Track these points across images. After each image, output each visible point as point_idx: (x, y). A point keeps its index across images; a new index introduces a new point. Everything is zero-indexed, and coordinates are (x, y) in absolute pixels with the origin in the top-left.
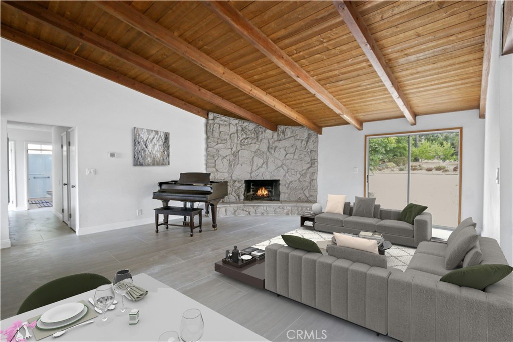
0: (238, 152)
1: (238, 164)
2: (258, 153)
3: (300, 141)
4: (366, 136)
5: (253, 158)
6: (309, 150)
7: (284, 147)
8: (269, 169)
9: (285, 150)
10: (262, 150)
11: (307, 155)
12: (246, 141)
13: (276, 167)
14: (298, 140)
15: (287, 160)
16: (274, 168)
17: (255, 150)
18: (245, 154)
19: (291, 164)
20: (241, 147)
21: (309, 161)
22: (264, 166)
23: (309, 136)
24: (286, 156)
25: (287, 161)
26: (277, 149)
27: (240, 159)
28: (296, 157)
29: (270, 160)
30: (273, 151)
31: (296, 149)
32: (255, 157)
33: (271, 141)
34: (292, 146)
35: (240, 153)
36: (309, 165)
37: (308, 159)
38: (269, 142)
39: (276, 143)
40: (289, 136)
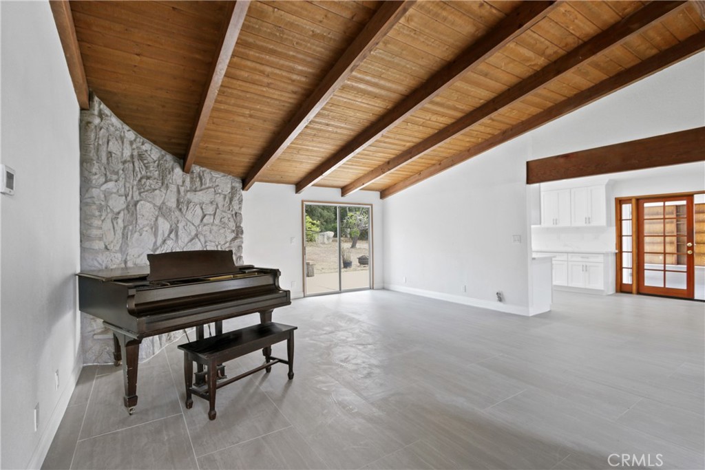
0: (136, 205)
1: (135, 232)
2: (162, 211)
3: (222, 196)
4: (303, 202)
5: (157, 219)
6: (234, 212)
7: (200, 204)
8: (180, 241)
9: (202, 209)
10: (169, 204)
11: (232, 220)
12: (148, 182)
13: (190, 237)
14: (219, 194)
15: (205, 225)
16: (187, 240)
17: (158, 203)
18: (146, 210)
19: (210, 232)
20: (140, 193)
21: (234, 228)
22: (173, 236)
23: (233, 190)
24: (205, 220)
25: (204, 228)
26: (191, 205)
27: (139, 222)
28: (217, 221)
29: (180, 226)
30: (185, 208)
31: (217, 207)
32: (159, 218)
33: (182, 189)
34: (211, 203)
35: (138, 206)
36: (233, 235)
37: (232, 225)
38: (179, 191)
39: (189, 195)
40: (207, 185)
